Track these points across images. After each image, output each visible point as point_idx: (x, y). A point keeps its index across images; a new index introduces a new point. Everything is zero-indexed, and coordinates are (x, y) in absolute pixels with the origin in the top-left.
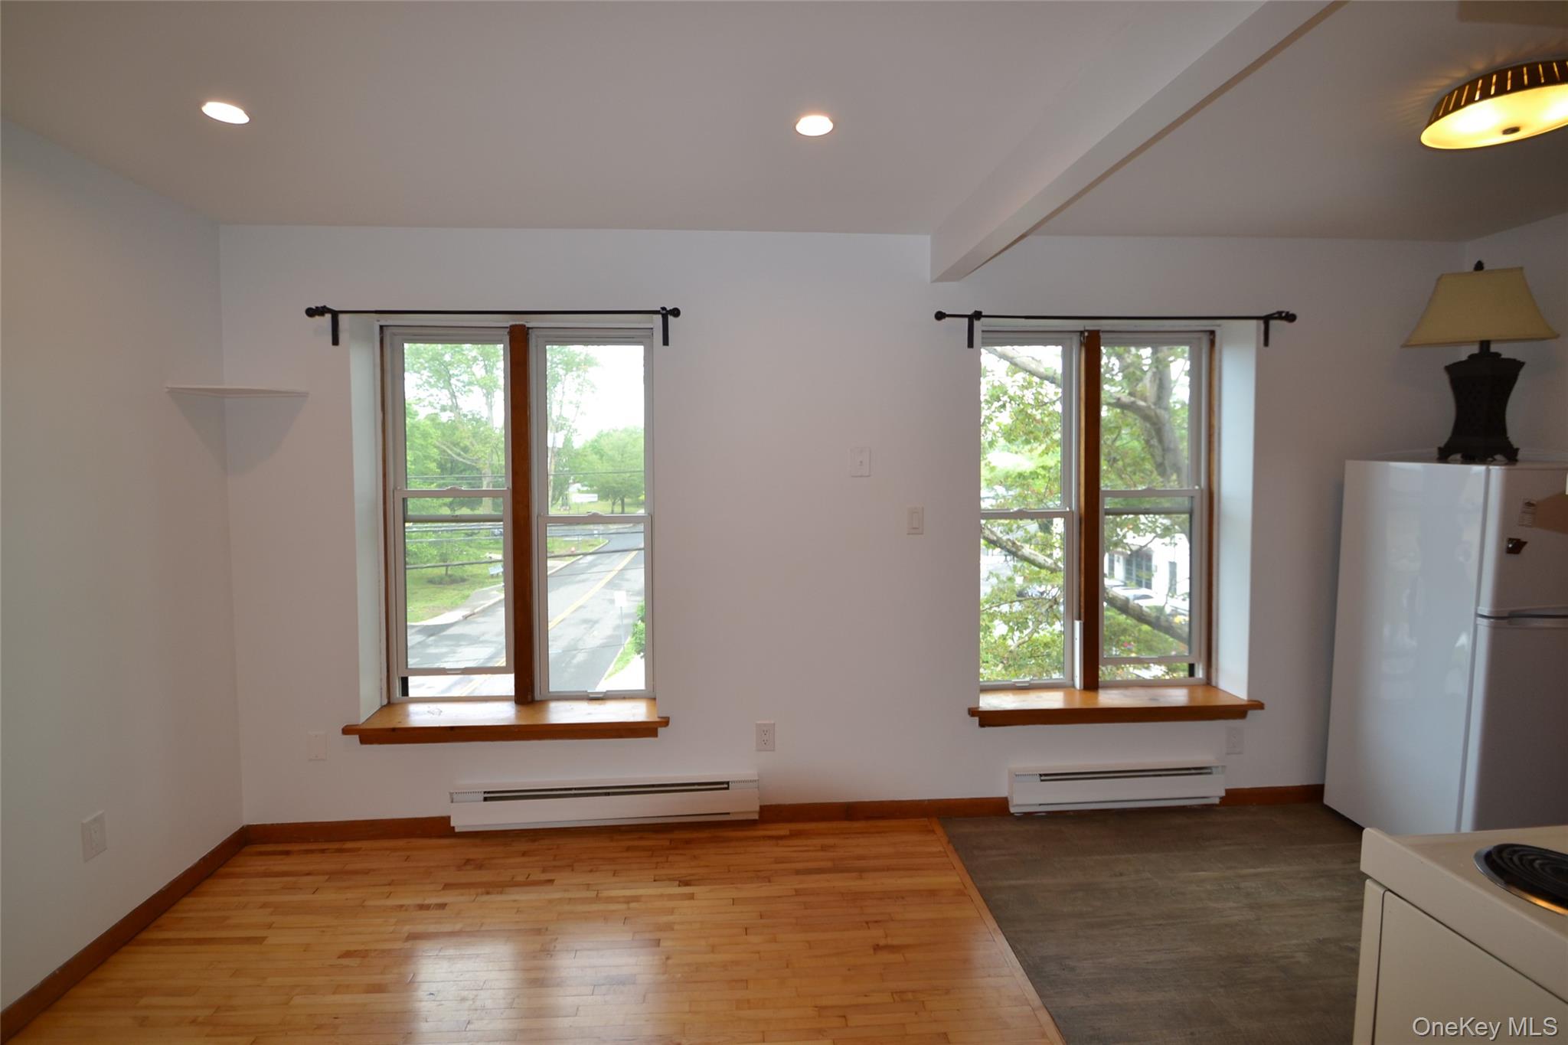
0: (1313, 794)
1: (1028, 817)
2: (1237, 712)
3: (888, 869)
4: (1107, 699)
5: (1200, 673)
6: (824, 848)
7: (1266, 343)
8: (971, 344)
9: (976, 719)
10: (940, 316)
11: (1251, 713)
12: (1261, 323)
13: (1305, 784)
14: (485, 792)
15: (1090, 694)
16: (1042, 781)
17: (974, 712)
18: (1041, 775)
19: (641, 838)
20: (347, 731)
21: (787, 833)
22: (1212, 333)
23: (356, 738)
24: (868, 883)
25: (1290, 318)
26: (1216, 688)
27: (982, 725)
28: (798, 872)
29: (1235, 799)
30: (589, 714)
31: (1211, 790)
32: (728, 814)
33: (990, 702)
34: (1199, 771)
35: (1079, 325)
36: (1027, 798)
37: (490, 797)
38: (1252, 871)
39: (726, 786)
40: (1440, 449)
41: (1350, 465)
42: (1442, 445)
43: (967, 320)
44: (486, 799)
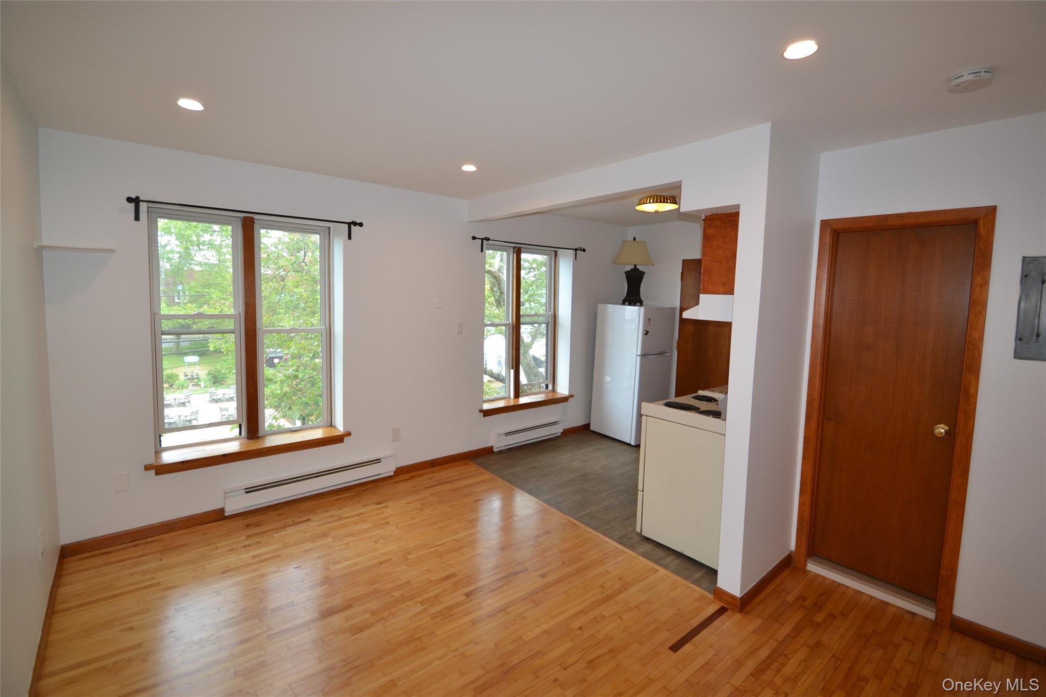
0: (586, 427)
1: (500, 452)
2: (565, 399)
3: (461, 479)
4: (523, 400)
5: (550, 387)
6: (429, 479)
7: (576, 259)
8: (482, 251)
9: (482, 414)
10: (474, 238)
11: (570, 399)
12: (575, 251)
13: (584, 423)
14: (246, 489)
15: (516, 399)
16: (506, 436)
17: (481, 411)
18: (505, 434)
19: (339, 495)
20: (147, 468)
21: (409, 477)
22: (556, 252)
23: (153, 472)
24: (456, 485)
25: (584, 250)
26: (556, 392)
27: (484, 416)
28: (427, 488)
29: (566, 432)
30: (303, 437)
31: (558, 430)
32: (380, 474)
33: (486, 406)
34: (555, 423)
35: (514, 245)
36: (499, 443)
37: (249, 490)
38: (578, 452)
39: (379, 461)
40: (623, 300)
41: (600, 305)
42: (623, 299)
43: (480, 240)
44: (247, 492)
